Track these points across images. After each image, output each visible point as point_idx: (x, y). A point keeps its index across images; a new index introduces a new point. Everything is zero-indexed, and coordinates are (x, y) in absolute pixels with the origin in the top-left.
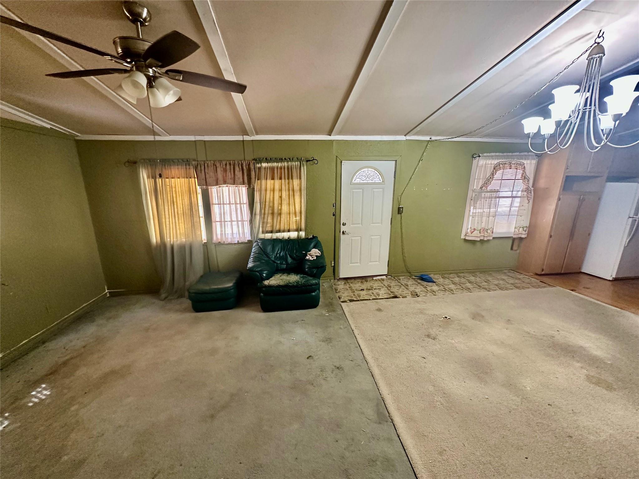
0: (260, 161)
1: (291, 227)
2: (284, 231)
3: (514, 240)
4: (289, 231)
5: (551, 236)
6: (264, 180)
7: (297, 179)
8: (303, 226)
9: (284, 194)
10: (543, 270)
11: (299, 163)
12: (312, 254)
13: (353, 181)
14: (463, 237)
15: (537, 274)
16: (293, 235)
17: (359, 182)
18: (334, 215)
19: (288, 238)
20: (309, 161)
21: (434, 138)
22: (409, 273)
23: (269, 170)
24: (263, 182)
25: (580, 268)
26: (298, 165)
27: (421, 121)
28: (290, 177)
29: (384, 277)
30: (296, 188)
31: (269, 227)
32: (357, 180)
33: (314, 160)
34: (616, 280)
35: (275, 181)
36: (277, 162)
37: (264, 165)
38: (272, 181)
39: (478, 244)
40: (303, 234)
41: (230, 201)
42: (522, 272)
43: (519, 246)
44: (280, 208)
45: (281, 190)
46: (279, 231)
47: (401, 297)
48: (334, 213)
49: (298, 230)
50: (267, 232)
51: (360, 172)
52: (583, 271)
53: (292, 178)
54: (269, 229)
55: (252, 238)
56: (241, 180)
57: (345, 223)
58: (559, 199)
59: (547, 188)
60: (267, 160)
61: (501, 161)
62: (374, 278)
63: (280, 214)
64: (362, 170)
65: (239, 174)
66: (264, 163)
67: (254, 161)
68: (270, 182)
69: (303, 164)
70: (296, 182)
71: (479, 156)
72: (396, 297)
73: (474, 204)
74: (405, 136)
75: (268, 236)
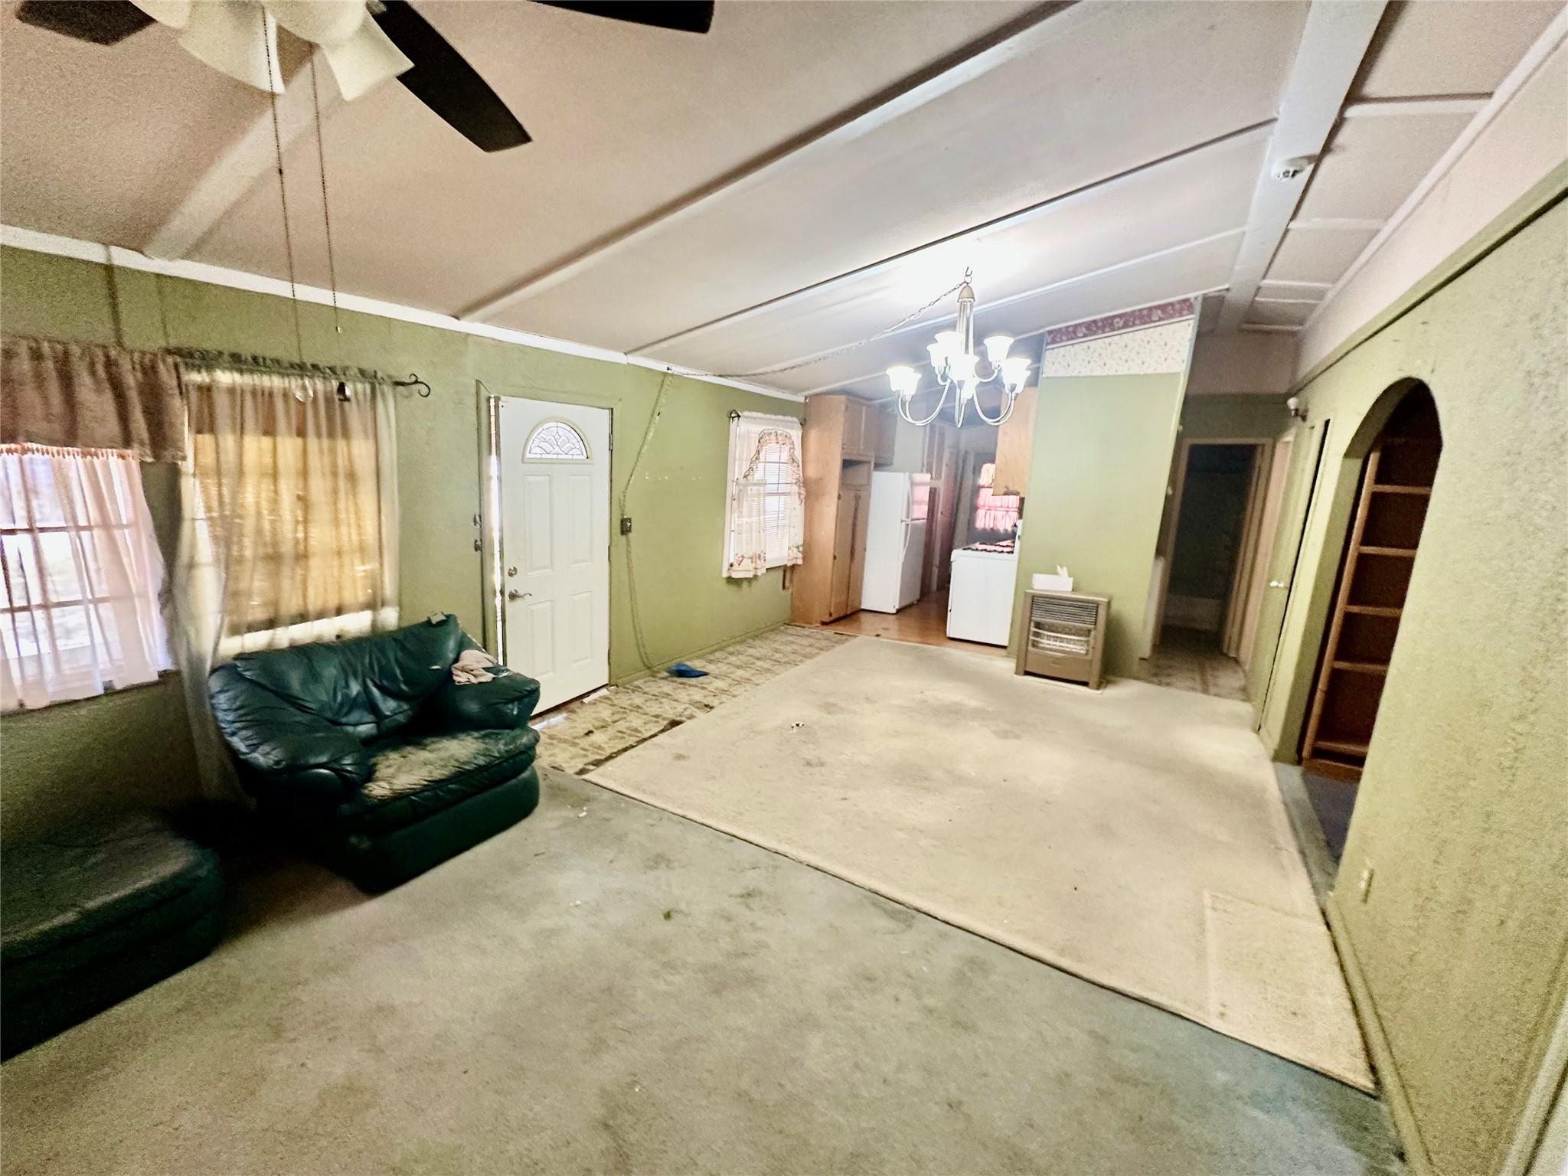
0: (207, 360)
1: (348, 598)
2: (320, 616)
3: (785, 569)
4: (339, 611)
5: (835, 558)
6: (234, 432)
7: (366, 437)
8: (389, 589)
9: (319, 487)
10: (831, 615)
11: (368, 387)
12: (472, 668)
13: (528, 455)
14: (725, 575)
15: (824, 623)
16: (357, 623)
17: (539, 456)
18: (477, 548)
19: (338, 637)
20: (403, 384)
21: (676, 369)
22: (651, 671)
23: (248, 398)
24: (228, 441)
25: (860, 603)
26: (365, 394)
27: (680, 331)
28: (337, 428)
29: (604, 692)
30: (364, 465)
31: (258, 610)
32: (535, 452)
33: (416, 382)
34: (899, 611)
35: (279, 439)
36: (282, 375)
37: (225, 378)
38: (266, 442)
39: (745, 585)
40: (390, 618)
41: (30, 519)
42: (804, 625)
43: (791, 581)
44: (301, 535)
45: (304, 473)
46: (303, 617)
47: (684, 719)
48: (479, 543)
49: (373, 604)
50: (252, 628)
51: (540, 429)
52: (863, 607)
53: (346, 434)
54: (259, 614)
55: (176, 662)
56: (113, 426)
57: (515, 568)
58: (839, 497)
59: (821, 479)
60: (237, 362)
61: (765, 427)
62: (586, 700)
63: (302, 556)
64: (545, 426)
65: (97, 403)
66: (224, 369)
67: (179, 360)
68: (255, 446)
69: (383, 394)
70: (361, 449)
71: (739, 416)
72: (674, 723)
73: (739, 508)
74: (626, 354)
75: (256, 641)
